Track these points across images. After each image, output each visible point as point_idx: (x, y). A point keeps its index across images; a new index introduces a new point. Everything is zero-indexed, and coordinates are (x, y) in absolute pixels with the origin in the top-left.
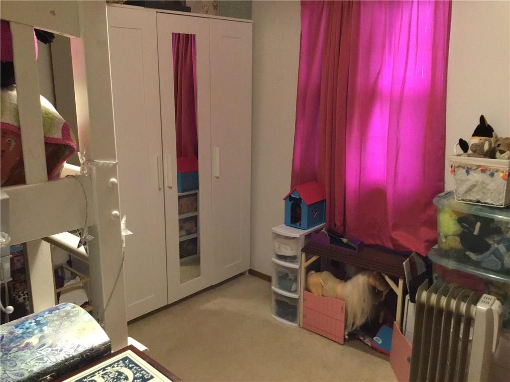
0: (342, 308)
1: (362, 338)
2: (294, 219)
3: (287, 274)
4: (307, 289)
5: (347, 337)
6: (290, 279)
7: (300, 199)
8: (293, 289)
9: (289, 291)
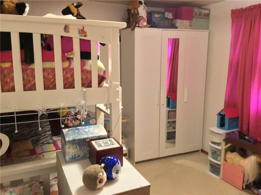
0: (242, 172)
1: (253, 189)
2: (222, 125)
3: (216, 152)
4: (225, 160)
5: (244, 187)
6: (218, 154)
7: (224, 115)
8: (218, 159)
9: (216, 160)
